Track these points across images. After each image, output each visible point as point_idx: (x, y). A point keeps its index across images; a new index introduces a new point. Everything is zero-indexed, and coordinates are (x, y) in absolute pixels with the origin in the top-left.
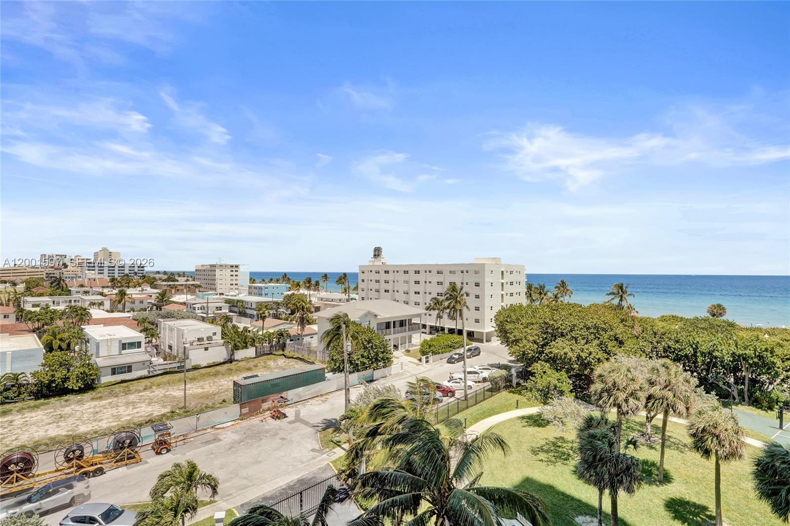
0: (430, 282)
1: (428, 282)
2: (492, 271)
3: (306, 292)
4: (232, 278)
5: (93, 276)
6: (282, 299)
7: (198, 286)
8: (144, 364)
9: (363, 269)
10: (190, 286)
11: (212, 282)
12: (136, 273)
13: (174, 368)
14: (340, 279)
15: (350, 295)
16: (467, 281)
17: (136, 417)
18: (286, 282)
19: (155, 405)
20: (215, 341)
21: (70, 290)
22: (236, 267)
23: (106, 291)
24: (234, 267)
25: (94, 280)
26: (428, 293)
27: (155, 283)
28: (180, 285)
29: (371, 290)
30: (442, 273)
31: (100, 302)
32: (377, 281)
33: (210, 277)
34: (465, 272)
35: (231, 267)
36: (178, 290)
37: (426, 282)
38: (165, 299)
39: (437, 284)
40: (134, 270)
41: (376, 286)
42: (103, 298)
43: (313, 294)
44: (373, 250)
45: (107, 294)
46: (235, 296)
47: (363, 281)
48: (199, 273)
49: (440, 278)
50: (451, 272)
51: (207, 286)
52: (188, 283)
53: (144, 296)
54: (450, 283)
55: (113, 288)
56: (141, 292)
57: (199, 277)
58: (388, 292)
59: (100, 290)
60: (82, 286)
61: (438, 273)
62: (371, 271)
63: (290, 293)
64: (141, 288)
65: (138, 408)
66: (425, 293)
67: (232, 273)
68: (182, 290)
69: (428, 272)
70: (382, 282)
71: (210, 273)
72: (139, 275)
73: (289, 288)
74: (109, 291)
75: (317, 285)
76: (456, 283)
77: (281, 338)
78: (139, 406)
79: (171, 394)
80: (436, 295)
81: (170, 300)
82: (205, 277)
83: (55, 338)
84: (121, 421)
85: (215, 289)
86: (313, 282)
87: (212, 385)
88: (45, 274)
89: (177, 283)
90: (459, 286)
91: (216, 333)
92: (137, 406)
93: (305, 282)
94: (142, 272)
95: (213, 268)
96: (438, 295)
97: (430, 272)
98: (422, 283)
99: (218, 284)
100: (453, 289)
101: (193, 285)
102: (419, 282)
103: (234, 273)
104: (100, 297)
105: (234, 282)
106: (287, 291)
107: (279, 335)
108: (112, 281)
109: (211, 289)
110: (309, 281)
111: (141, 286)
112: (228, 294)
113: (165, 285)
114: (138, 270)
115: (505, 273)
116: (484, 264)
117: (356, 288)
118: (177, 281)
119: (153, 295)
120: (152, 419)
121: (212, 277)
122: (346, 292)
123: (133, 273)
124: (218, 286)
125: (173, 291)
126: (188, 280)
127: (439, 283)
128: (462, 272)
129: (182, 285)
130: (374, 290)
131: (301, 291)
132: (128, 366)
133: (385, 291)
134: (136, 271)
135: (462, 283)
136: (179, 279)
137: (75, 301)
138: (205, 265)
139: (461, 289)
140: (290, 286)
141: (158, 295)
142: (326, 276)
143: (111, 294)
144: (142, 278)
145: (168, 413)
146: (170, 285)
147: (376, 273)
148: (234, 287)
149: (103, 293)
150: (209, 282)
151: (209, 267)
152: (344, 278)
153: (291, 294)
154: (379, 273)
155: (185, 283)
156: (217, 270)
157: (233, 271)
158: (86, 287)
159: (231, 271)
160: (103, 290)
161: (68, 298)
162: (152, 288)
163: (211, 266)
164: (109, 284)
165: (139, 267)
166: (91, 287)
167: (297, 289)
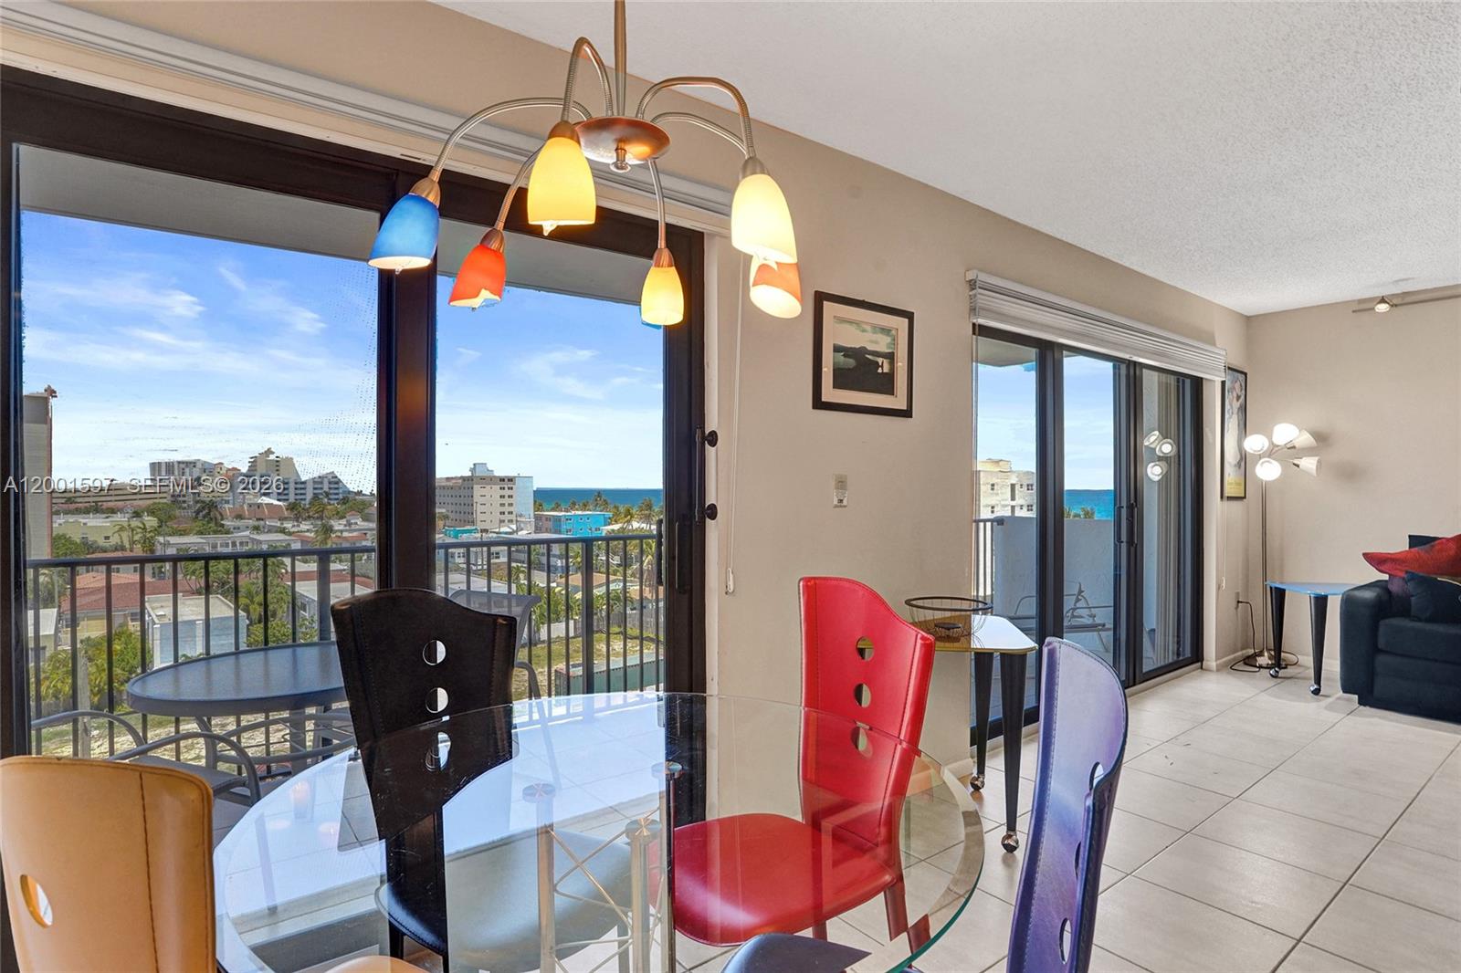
2: (993, 485)
3: (643, 526)
4: (503, 501)
5: (257, 500)
7: (445, 516)
11: (467, 509)
12: (327, 494)
18: (602, 507)
21: (224, 524)
22: (509, 480)
23: (288, 525)
24: (506, 480)
25: (259, 507)
27: (366, 511)
31: (284, 544)
33: (462, 500)
35: (501, 480)
40: (322, 489)
42: (287, 538)
45: (292, 530)
46: (510, 533)
48: (442, 492)
51: (459, 516)
53: (355, 534)
55: (297, 521)
56: (347, 528)
57: (442, 500)
59: (278, 524)
60: (240, 517)
64: (345, 520)
67: (502, 493)
71: (462, 492)
72: (334, 496)
73: (610, 517)
74: (294, 526)
82: (453, 500)
85: (473, 522)
86: (656, 508)
88: (169, 498)
93: (641, 507)
94: (339, 491)
95: (468, 484)
99: (478, 513)
103: (507, 493)
104: (281, 537)
105: (507, 509)
106: (605, 525)
108: (292, 509)
109: (465, 521)
110: (650, 507)
111: (345, 517)
112: (497, 530)
114: (330, 488)
115: (1017, 487)
119: (369, 533)
121: (467, 501)
123: (331, 494)
124: (480, 517)
131: (635, 525)
134: (327, 490)
137: (241, 543)
138: (452, 478)
140: (610, 515)
143: (296, 532)
148: (507, 517)
149: (284, 528)
150: (463, 509)
151: (460, 481)
156: (475, 486)
157: (504, 488)
158: (249, 519)
159: (501, 488)
160: (282, 524)
161: (229, 538)
162: (364, 520)
163: (464, 480)
164: (286, 514)
165: (330, 483)
166: (258, 519)
167: (627, 521)
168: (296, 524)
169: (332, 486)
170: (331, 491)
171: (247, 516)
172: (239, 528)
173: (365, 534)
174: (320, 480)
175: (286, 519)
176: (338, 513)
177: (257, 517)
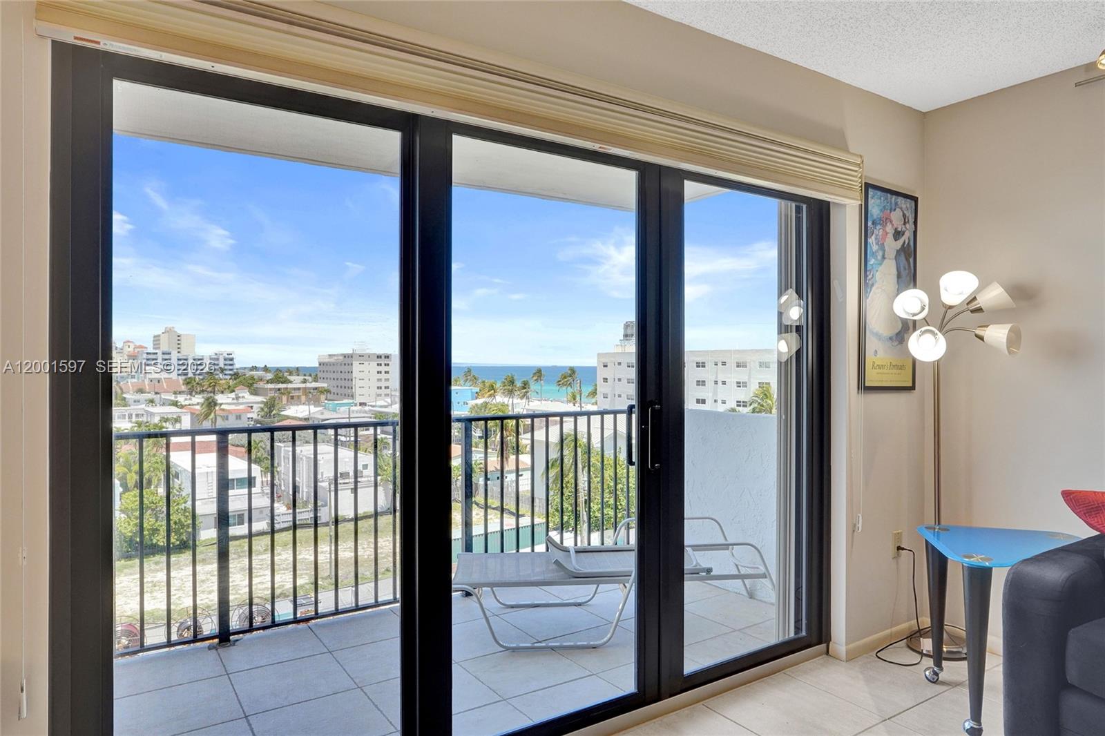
0: (724, 383)
1: (720, 383)
3: (506, 400)
4: (379, 376)
5: (157, 376)
6: (467, 413)
7: (325, 391)
8: (261, 512)
9: (604, 360)
10: (312, 391)
11: (347, 384)
12: (222, 370)
13: (305, 519)
14: (565, 378)
15: (583, 405)
17: (260, 590)
18: (471, 382)
19: (284, 573)
20: (366, 479)
21: (125, 398)
22: (385, 357)
23: (181, 399)
24: (383, 357)
25: (159, 382)
26: (719, 402)
27: (255, 385)
28: (295, 389)
29: (620, 396)
30: (746, 367)
31: (175, 417)
32: (631, 381)
33: (343, 376)
35: (378, 357)
36: (292, 397)
37: (716, 383)
38: (274, 412)
39: (736, 385)
40: (218, 365)
41: (629, 389)
42: (179, 410)
43: (518, 403)
44: (623, 326)
45: (183, 403)
46: (386, 407)
47: (605, 380)
48: (325, 368)
49: (742, 375)
50: (761, 365)
51: (339, 391)
52: (308, 385)
53: (241, 407)
54: (760, 383)
55: (191, 394)
56: (235, 401)
57: (325, 375)
59: (172, 397)
60: (141, 391)
61: (738, 366)
62: (620, 364)
63: (480, 401)
64: (234, 393)
65: (260, 576)
66: (716, 401)
67: (380, 369)
68: (299, 397)
69: (720, 364)
71: (343, 368)
72: (227, 372)
73: (477, 393)
74: (186, 399)
75: (524, 388)
76: (771, 384)
78: (261, 574)
79: (306, 559)
80: (734, 405)
81: (282, 413)
82: (335, 375)
83: (130, 471)
84: (239, 594)
85: (352, 396)
86: (518, 384)
87: (366, 546)
89: (290, 386)
91: (367, 465)
92: (258, 574)
93: (505, 382)
94: (231, 367)
95: (347, 361)
96: (738, 406)
97: (724, 364)
98: (710, 384)
99: (357, 388)
100: (765, 395)
101: (316, 389)
102: (704, 381)
103: (383, 369)
104: (174, 409)
105: (383, 384)
106: (472, 399)
108: (188, 383)
109: (345, 395)
110: (512, 382)
111: (234, 391)
112: (374, 404)
113: (271, 389)
114: (225, 365)
117: (594, 393)
118: (291, 382)
119: (255, 406)
120: (285, 592)
121: (347, 376)
122: (574, 399)
123: (226, 370)
124: (357, 391)
125: (284, 398)
126: (305, 381)
127: (739, 384)
129: (299, 389)
130: (623, 397)
131: (497, 399)
132: (238, 515)
134: (222, 366)
136: (291, 378)
137: (137, 415)
138: (334, 355)
140: (477, 390)
141: (262, 406)
142: (539, 373)
143: (189, 405)
144: (233, 377)
145: (306, 584)
146: (279, 389)
147: (629, 366)
148: (383, 391)
149: (177, 402)
150: (343, 383)
151: (341, 358)
152: (571, 376)
153: (482, 404)
154: (633, 366)
155: (303, 385)
156: (354, 362)
157: (381, 365)
158: (149, 393)
159: (378, 365)
160: (176, 397)
161: (126, 410)
162: (251, 394)
163: (345, 357)
164: (183, 388)
165: (225, 360)
166: (156, 393)
167: (490, 396)
168: (189, 396)
169: (227, 362)
170: (226, 367)
171: (147, 390)
172: (139, 401)
173: (252, 407)
174: (216, 357)
175: (180, 393)
176: (229, 387)
177: (156, 391)
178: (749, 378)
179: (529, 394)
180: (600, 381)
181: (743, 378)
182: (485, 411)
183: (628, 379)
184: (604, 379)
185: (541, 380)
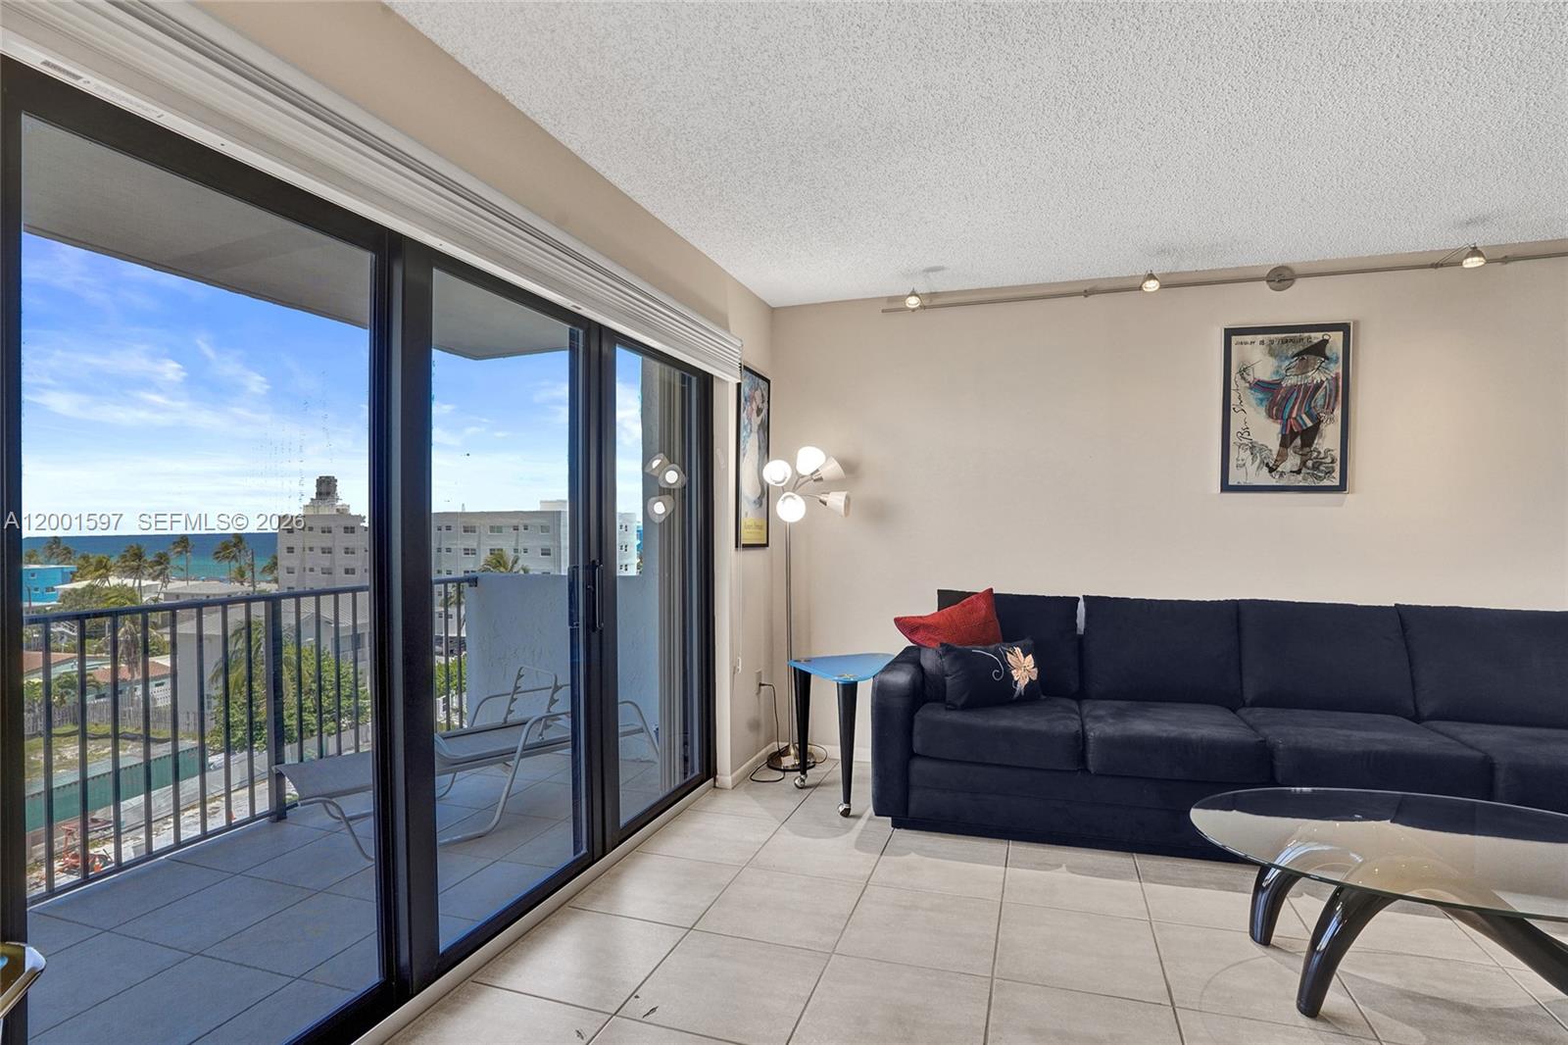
0: (449, 549)
1: (444, 551)
14: (226, 548)
15: (259, 582)
16: (526, 545)
18: (60, 559)
26: (445, 570)
29: (312, 570)
30: (474, 532)
32: (327, 551)
34: (521, 528)
37: (439, 549)
39: (463, 552)
41: (325, 561)
43: (150, 586)
44: (316, 482)
47: (290, 550)
49: (470, 541)
50: (492, 529)
54: (491, 550)
58: (354, 573)
61: (465, 531)
62: (310, 529)
63: (78, 586)
66: (437, 569)
69: (444, 529)
70: (339, 554)
73: (71, 573)
75: (160, 564)
76: (503, 551)
77: (67, 693)
80: (459, 573)
90: (510, 555)
93: (125, 557)
96: (466, 573)
97: (449, 529)
100: (499, 562)
106: (66, 582)
107: (62, 687)
116: (560, 512)
117: (273, 566)
122: (242, 576)
127: (466, 550)
128: (516, 528)
130: (318, 570)
131: (114, 581)
133: (347, 572)
135: (516, 550)
139: (515, 562)
140: (73, 567)
142: (184, 543)
147: (323, 532)
152: (235, 545)
153: (83, 589)
154: (330, 532)
167: (100, 576)
178: (479, 544)
179: (167, 571)
180: (282, 552)
181: (472, 544)
182: (91, 598)
183: (322, 549)
184: (288, 548)
185: (187, 552)
